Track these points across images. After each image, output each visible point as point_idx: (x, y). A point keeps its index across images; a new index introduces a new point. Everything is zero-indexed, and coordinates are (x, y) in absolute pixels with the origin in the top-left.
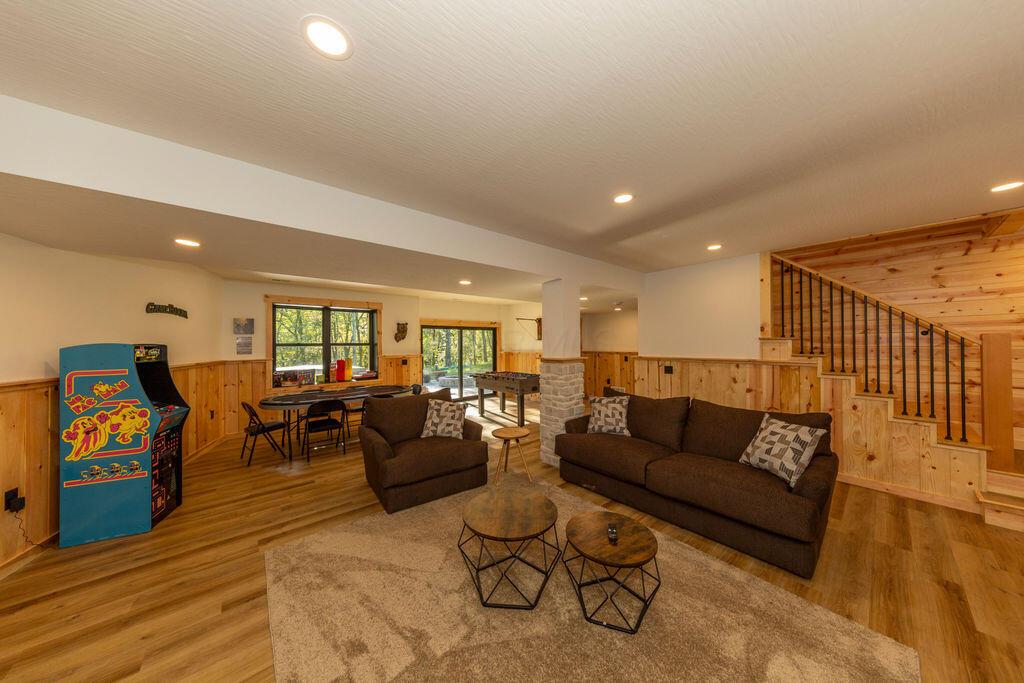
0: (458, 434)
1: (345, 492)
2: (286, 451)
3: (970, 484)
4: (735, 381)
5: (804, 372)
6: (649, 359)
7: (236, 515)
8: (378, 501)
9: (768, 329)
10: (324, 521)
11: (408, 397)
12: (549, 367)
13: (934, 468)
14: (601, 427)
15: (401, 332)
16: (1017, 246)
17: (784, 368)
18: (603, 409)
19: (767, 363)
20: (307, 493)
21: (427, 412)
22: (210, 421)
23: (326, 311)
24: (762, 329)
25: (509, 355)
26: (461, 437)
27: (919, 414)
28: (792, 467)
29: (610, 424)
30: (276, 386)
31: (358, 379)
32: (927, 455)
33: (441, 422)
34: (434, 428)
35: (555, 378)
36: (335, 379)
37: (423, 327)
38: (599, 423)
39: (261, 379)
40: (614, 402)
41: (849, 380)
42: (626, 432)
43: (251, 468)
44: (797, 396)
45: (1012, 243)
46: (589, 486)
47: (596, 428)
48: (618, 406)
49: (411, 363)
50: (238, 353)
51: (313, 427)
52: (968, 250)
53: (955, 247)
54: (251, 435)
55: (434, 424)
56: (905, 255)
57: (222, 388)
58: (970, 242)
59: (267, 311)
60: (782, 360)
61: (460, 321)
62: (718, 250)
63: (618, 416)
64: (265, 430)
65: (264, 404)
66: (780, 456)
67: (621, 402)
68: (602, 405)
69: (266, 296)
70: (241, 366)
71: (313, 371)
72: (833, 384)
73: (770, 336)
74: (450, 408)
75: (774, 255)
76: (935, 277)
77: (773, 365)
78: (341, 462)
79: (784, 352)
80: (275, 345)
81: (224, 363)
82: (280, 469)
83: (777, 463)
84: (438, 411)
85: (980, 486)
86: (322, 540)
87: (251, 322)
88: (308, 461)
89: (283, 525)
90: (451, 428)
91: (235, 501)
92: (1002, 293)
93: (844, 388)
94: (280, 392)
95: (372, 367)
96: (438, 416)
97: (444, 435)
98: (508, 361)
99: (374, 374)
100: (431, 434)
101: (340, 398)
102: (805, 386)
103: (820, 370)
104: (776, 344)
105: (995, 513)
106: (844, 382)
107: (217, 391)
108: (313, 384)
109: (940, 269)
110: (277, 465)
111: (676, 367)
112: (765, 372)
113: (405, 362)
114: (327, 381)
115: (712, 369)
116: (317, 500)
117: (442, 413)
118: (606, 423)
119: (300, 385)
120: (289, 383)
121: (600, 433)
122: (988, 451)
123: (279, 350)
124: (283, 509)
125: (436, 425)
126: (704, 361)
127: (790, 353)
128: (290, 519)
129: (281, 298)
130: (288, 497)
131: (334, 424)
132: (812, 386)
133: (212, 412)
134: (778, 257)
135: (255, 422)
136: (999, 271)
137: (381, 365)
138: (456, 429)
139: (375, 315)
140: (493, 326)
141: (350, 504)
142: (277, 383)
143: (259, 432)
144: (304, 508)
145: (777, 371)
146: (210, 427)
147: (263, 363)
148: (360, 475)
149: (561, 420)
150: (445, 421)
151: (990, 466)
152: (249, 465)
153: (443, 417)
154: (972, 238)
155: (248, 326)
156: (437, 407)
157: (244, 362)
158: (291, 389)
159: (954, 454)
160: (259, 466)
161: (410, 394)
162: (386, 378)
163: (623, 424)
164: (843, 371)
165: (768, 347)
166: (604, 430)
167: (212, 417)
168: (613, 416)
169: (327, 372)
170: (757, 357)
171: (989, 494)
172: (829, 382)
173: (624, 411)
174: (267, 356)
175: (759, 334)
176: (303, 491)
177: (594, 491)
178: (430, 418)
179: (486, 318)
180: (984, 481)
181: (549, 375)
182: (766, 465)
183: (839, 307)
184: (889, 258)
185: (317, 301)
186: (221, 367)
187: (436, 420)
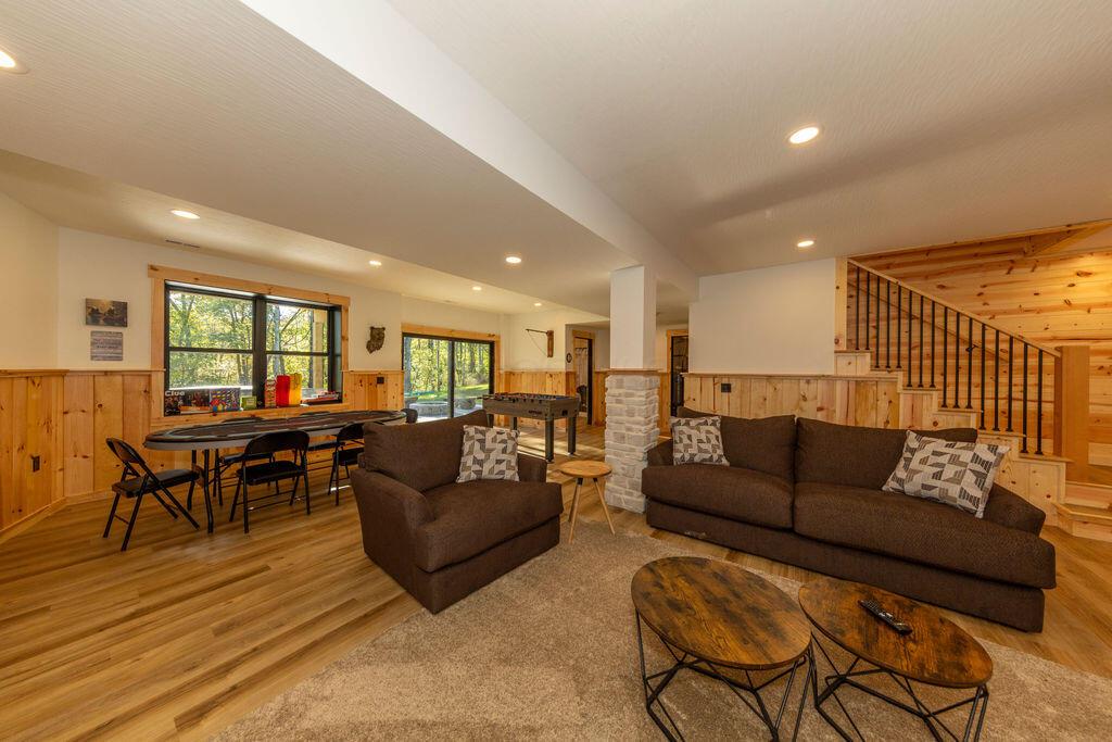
0: (511, 474)
1: (334, 582)
2: (201, 516)
3: (1049, 496)
4: (805, 398)
5: (883, 387)
6: (702, 376)
7: (107, 662)
8: (400, 591)
9: (843, 342)
10: (315, 645)
11: (400, 428)
12: (622, 381)
13: (1014, 483)
14: (692, 456)
15: (376, 339)
16: (1052, 267)
17: (860, 383)
18: (693, 432)
19: (841, 378)
20: (258, 593)
21: (462, 444)
22: (30, 478)
23: (259, 302)
24: (837, 342)
25: (510, 374)
26: (517, 479)
27: (996, 429)
28: (978, 493)
29: (706, 451)
30: (170, 414)
31: (311, 403)
32: (1008, 470)
33: (488, 457)
34: (477, 467)
35: (631, 395)
36: (274, 402)
37: (404, 334)
38: (691, 451)
39: (141, 401)
40: (706, 423)
41: (931, 395)
42: (724, 461)
43: (131, 553)
44: (873, 413)
45: (1049, 264)
46: (695, 534)
47: (687, 457)
48: (712, 429)
49: (390, 381)
50: (92, 358)
51: (250, 476)
52: (1011, 269)
53: (1000, 266)
54: (130, 495)
55: (476, 461)
56: (953, 271)
57: (57, 418)
58: (1012, 261)
59: (154, 292)
60: (859, 374)
61: (453, 331)
62: (810, 248)
63: (714, 442)
64: (155, 485)
65: (153, 441)
66: (957, 479)
67: (714, 424)
68: (692, 428)
69: (153, 268)
70: (101, 380)
71: (237, 392)
72: (913, 400)
73: (845, 349)
74: (500, 438)
75: (851, 261)
76: (980, 294)
77: (847, 379)
78: (308, 528)
79: (862, 365)
80: (168, 349)
81: (63, 374)
82: (190, 550)
83: (954, 491)
84: (482, 442)
85: (1058, 499)
86: (327, 693)
87: (123, 307)
88: (247, 531)
89: (228, 668)
90: (503, 466)
91: (101, 629)
92: (1039, 311)
93: (925, 404)
94: (178, 422)
95: (332, 388)
96: (483, 448)
97: (493, 477)
98: (508, 383)
99: (336, 397)
100: (473, 476)
101: (300, 428)
102: (883, 404)
103: (900, 387)
104: (851, 357)
105: (1082, 525)
106: (925, 397)
107: (48, 422)
108: (238, 410)
109: (985, 286)
110: (185, 544)
111: (735, 384)
112: (840, 387)
113: (381, 380)
114: (261, 404)
115: (779, 386)
116: (287, 603)
117: (488, 444)
118: (700, 450)
119: (215, 413)
120: (193, 409)
121: (691, 463)
122: (1067, 463)
123: (174, 356)
124: (219, 632)
125: (480, 463)
126: (769, 377)
127: (868, 368)
128: (241, 651)
129: (182, 275)
130: (222, 606)
131: (286, 469)
132: (890, 402)
133: (36, 461)
134: (855, 263)
135: (135, 473)
136: (1037, 290)
137: (347, 385)
138: (509, 467)
139: (337, 314)
140: (489, 339)
141: (352, 603)
142: (172, 409)
143: (145, 489)
144: (262, 624)
145: (852, 386)
146: (30, 486)
147: (148, 375)
148: (350, 548)
149: (638, 448)
150: (493, 456)
151: (1068, 478)
152: (124, 548)
153: (491, 451)
154: (1013, 257)
155: (117, 315)
156: (480, 436)
157: (106, 373)
158: (196, 417)
159: (1032, 469)
160: (144, 550)
161: (403, 422)
162: (355, 401)
163: (720, 452)
164: (921, 385)
165: (843, 361)
166: (697, 459)
167: (36, 467)
168: (709, 441)
169: (260, 392)
170: (831, 372)
171: (1067, 505)
172: (909, 398)
173: (719, 433)
174: (153, 363)
175: (833, 347)
176: (250, 589)
177: (703, 540)
178: (470, 452)
179: (482, 329)
180: (1063, 493)
181: (621, 391)
182: (935, 493)
183: (896, 321)
184: (939, 274)
185: (246, 285)
186: (53, 381)
187: (481, 456)
